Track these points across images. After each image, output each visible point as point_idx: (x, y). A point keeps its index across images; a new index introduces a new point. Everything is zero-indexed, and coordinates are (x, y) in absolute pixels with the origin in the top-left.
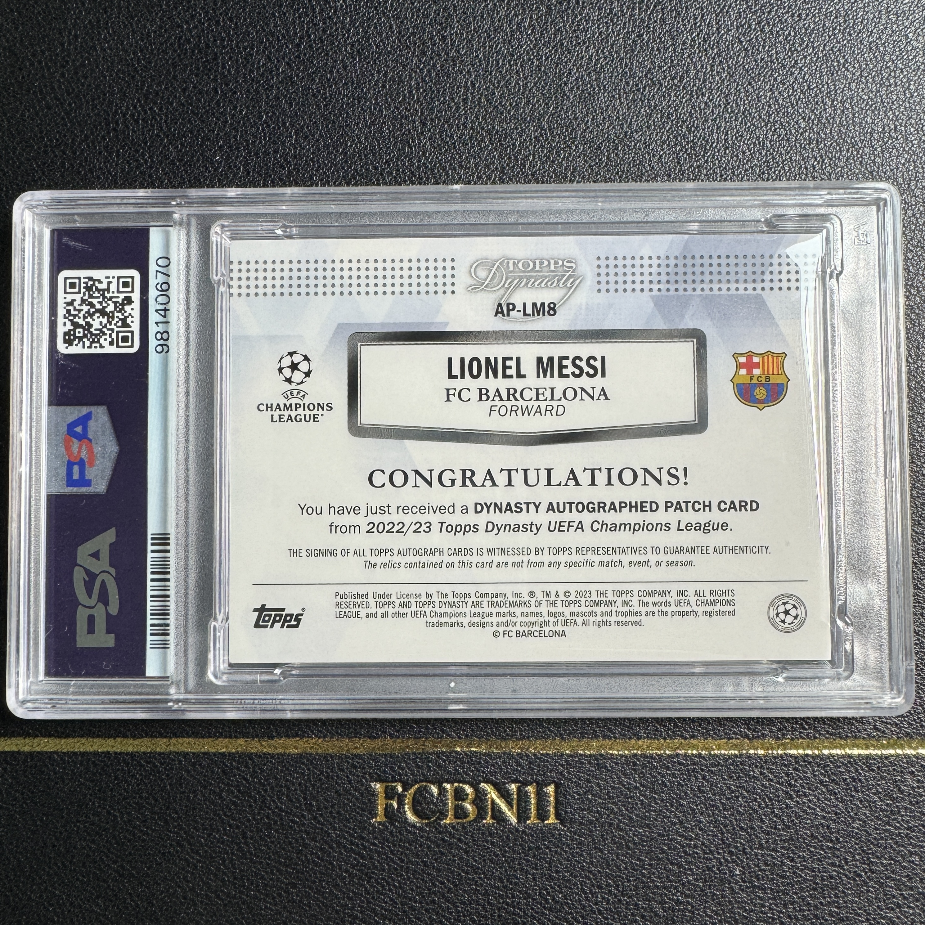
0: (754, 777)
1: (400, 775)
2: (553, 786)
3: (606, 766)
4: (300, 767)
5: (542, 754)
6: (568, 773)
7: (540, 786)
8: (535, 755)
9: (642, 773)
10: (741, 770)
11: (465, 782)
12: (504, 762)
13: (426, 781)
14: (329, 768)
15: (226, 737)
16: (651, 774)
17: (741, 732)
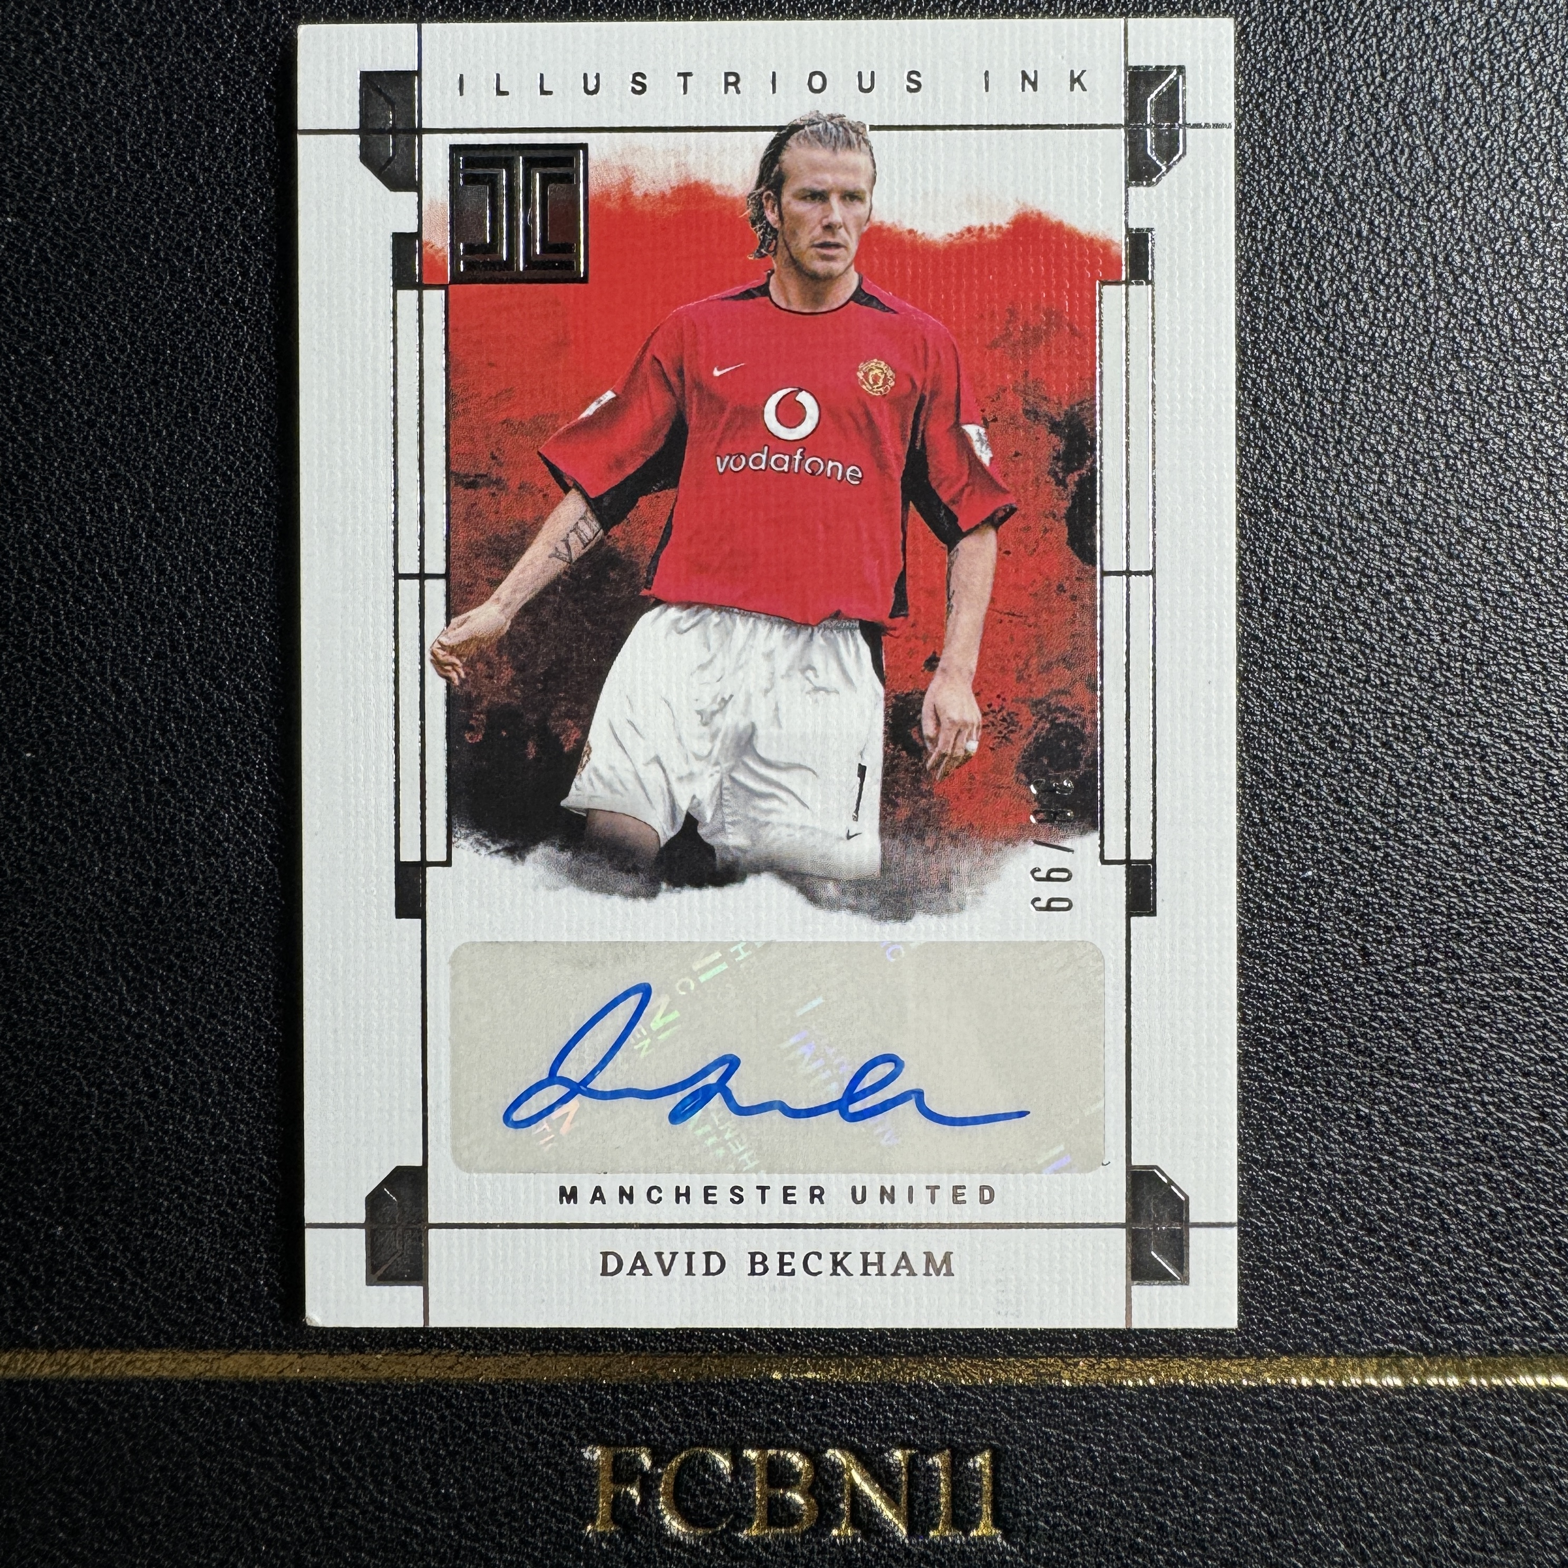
0: (1436, 1435)
1: (646, 1431)
2: (987, 1455)
3: (1107, 1414)
4: (423, 1414)
5: (963, 1387)
6: (1022, 1428)
7: (959, 1456)
8: (947, 1388)
9: (1188, 1427)
10: (1408, 1421)
11: (793, 1448)
12: (879, 1404)
13: (705, 1445)
14: (486, 1415)
15: (256, 1347)
16: (1206, 1430)
17: (1409, 1337)
